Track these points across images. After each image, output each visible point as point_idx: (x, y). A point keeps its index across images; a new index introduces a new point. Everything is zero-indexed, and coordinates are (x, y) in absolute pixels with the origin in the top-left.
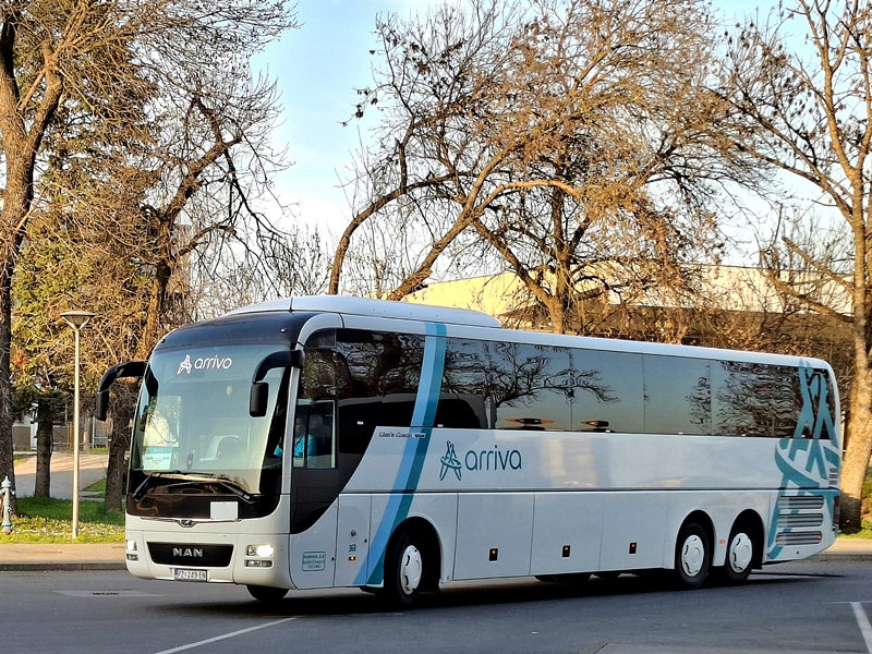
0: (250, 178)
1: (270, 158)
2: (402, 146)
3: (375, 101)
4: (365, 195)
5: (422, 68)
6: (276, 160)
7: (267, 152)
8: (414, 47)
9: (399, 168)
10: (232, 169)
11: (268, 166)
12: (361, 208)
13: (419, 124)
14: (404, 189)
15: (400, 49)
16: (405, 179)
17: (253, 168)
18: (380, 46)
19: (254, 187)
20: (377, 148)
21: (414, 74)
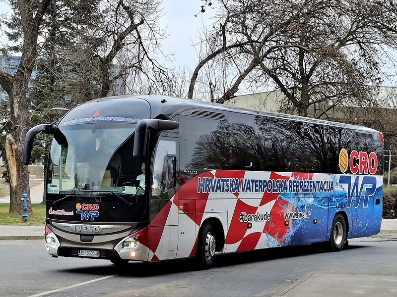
0: (148, 42)
1: (158, 31)
4: (206, 51)
6: (161, 33)
10: (140, 37)
17: (150, 37)
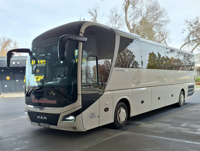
2: (189, 36)
3: (185, 30)
5: (192, 25)
7: (170, 39)
8: (190, 23)
9: (189, 39)
11: (170, 41)
12: (183, 44)
13: (191, 33)
14: (189, 42)
15: (188, 23)
16: (189, 40)
18: (185, 23)
19: (169, 43)
20: (185, 37)
21: (190, 26)
